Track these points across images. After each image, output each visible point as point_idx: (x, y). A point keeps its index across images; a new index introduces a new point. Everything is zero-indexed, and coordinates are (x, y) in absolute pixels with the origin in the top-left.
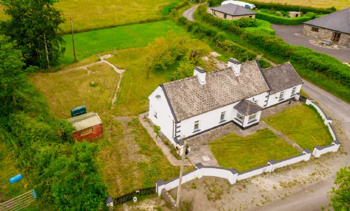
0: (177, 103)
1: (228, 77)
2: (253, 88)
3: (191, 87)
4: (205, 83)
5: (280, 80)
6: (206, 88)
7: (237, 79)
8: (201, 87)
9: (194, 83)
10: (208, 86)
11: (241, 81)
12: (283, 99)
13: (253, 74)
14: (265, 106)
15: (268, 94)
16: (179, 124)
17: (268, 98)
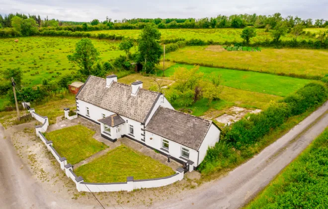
0: (86, 89)
1: (125, 92)
2: (132, 112)
3: (100, 85)
4: (109, 87)
5: (172, 127)
6: (105, 91)
7: (129, 97)
8: (104, 88)
10: (108, 90)
11: (130, 101)
12: (168, 152)
13: (145, 102)
14: (142, 140)
15: (142, 127)
16: (77, 101)
17: (144, 133)
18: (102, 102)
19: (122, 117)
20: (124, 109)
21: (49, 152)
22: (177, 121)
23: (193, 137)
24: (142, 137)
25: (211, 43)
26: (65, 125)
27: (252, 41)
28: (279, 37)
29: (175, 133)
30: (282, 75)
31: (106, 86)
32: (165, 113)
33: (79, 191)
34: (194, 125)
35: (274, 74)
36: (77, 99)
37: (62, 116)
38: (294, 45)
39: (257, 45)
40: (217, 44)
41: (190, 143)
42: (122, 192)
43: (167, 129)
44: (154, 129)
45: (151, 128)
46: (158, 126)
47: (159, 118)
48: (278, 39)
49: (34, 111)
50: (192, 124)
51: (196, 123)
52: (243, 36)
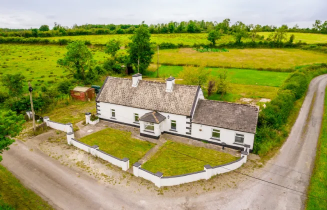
0: (107, 90)
1: (158, 90)
2: (173, 107)
3: (124, 85)
4: (136, 86)
5: (220, 116)
6: (133, 91)
7: (165, 94)
8: (130, 88)
9: (128, 84)
10: (135, 89)
11: (167, 97)
12: (219, 140)
13: (184, 97)
14: (187, 133)
15: (189, 120)
16: (98, 104)
17: (191, 126)
18: (133, 101)
19: (161, 113)
20: (162, 105)
21: (96, 158)
22: (222, 111)
23: (246, 122)
24: (188, 131)
25: (181, 46)
26: (92, 130)
27: (218, 42)
28: (240, 39)
29: (225, 121)
30: (261, 69)
31: (133, 86)
32: (208, 105)
33: (159, 187)
34: (242, 112)
35: (254, 69)
36: (99, 102)
37: (82, 122)
38: (253, 45)
39: (223, 47)
40: (187, 46)
41: (245, 128)
42: (202, 181)
43: (216, 118)
44: (202, 121)
45: (199, 120)
46: (205, 117)
47: (203, 109)
48: (240, 40)
49: (48, 119)
50: (240, 111)
51: (244, 110)
52: (209, 39)
